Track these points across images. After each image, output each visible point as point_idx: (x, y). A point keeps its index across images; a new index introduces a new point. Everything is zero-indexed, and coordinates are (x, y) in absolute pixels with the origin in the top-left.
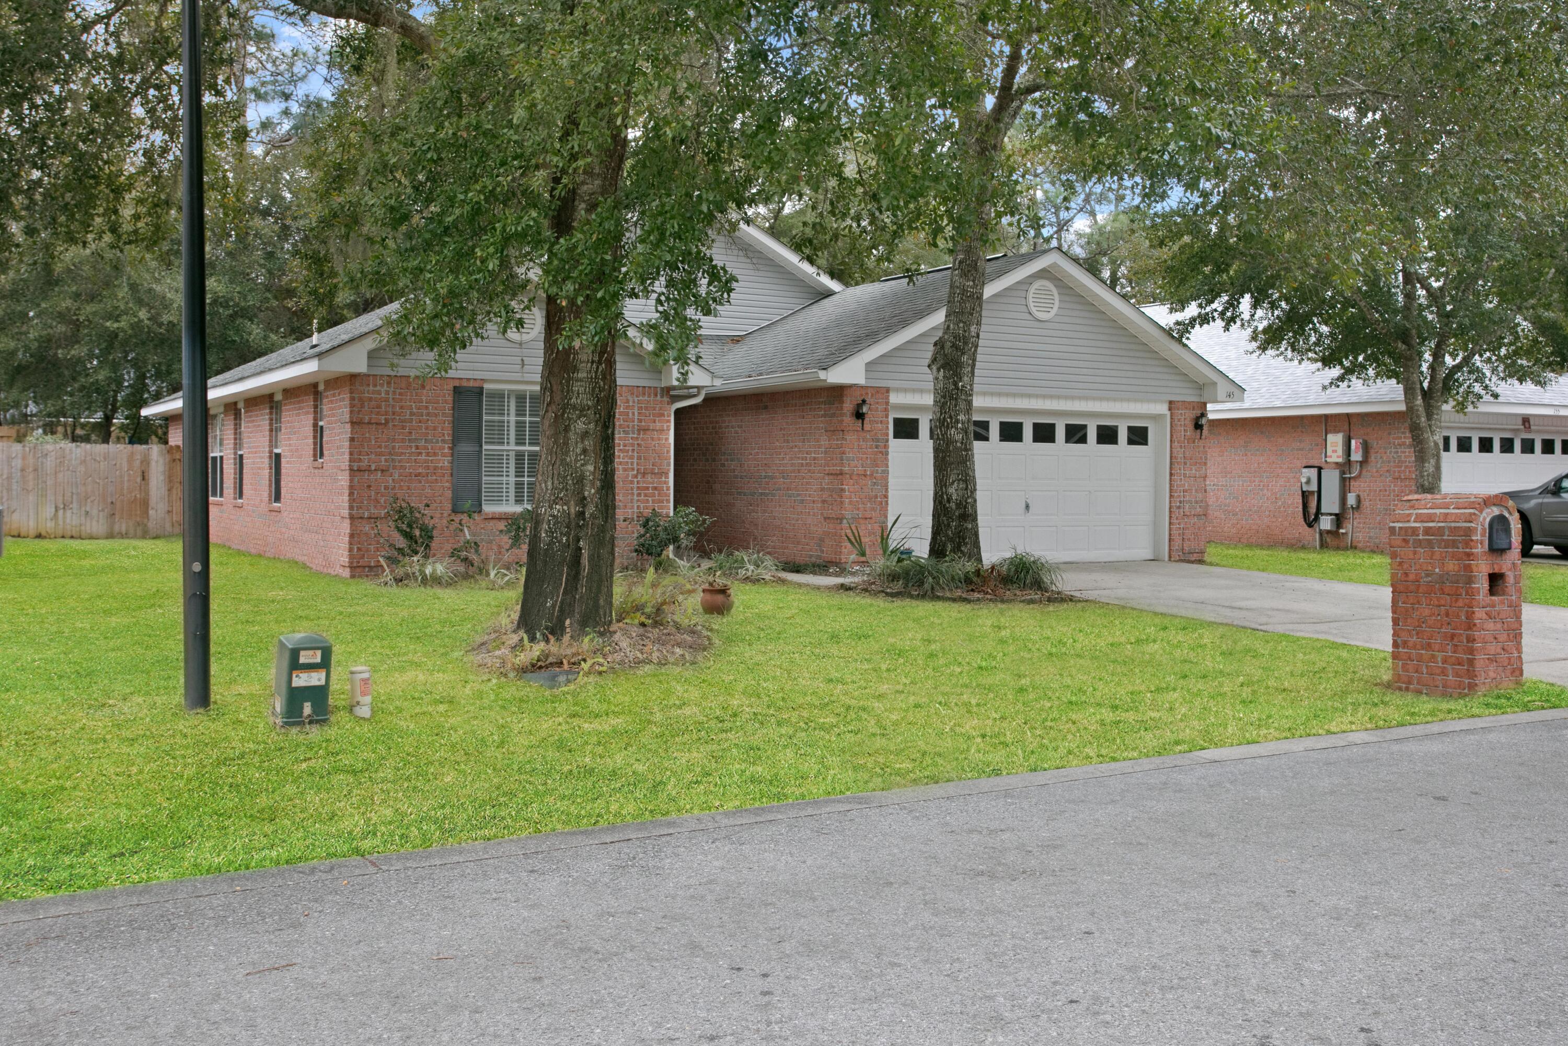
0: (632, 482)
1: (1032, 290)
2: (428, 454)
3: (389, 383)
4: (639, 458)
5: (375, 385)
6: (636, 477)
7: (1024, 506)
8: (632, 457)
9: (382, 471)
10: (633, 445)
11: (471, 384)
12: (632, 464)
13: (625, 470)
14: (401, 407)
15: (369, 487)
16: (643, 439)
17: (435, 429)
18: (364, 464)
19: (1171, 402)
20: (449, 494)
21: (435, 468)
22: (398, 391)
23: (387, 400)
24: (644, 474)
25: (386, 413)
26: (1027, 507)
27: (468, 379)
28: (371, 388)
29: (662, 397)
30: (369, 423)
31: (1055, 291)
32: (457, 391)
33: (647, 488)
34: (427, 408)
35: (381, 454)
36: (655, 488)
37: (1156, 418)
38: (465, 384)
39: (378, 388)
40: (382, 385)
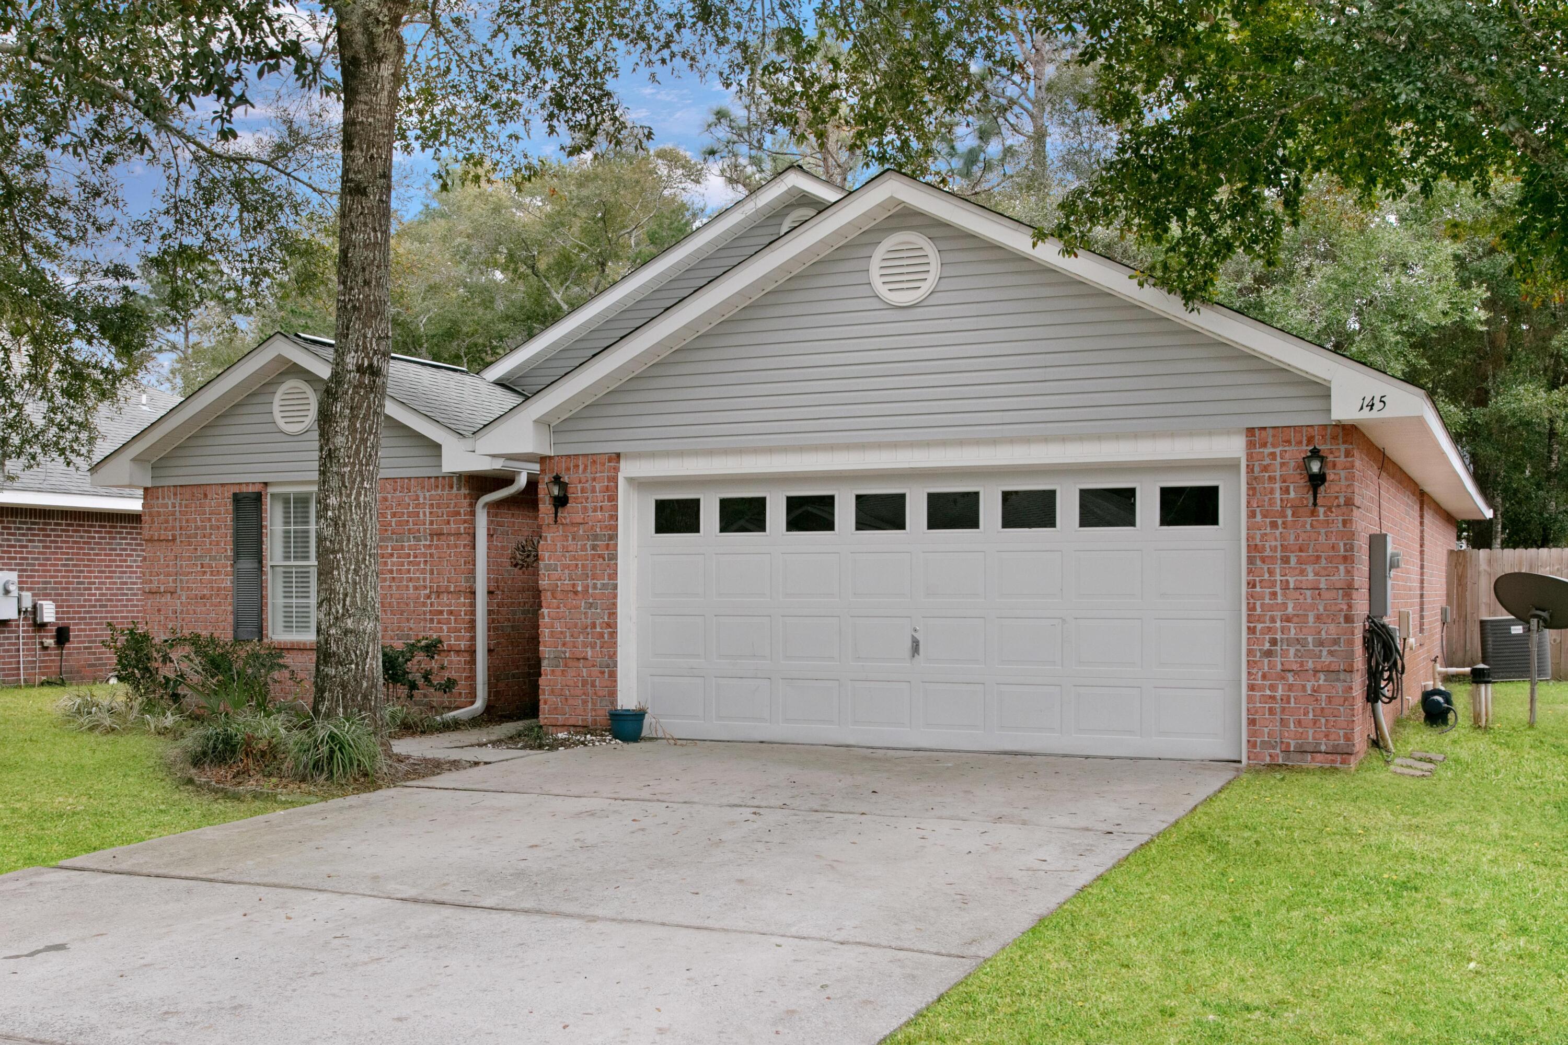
0: (424, 604)
1: (880, 252)
2: (212, 575)
3: (175, 494)
4: (432, 573)
5: (163, 498)
6: (429, 597)
7: (908, 644)
8: (423, 571)
9: (172, 593)
10: (424, 555)
11: (251, 489)
12: (424, 579)
13: (416, 588)
14: (187, 521)
15: (159, 610)
16: (437, 547)
17: (218, 544)
18: (154, 586)
19: (1250, 431)
20: (230, 618)
21: (219, 589)
22: (184, 502)
23: (173, 513)
24: (438, 594)
25: (173, 528)
26: (916, 647)
27: (247, 484)
28: (160, 501)
29: (459, 489)
30: (159, 540)
31: (930, 249)
32: (238, 499)
33: (441, 612)
34: (210, 519)
35: (169, 575)
36: (451, 613)
37: (1231, 466)
38: (244, 489)
39: (166, 501)
40: (169, 498)
